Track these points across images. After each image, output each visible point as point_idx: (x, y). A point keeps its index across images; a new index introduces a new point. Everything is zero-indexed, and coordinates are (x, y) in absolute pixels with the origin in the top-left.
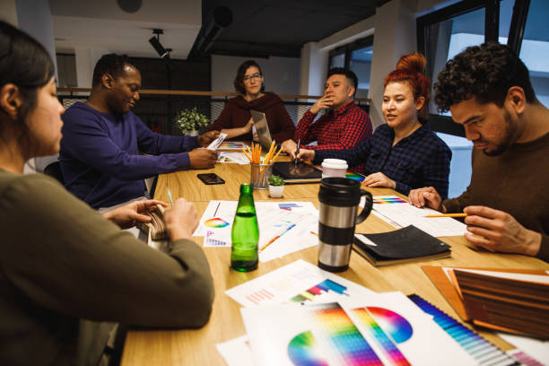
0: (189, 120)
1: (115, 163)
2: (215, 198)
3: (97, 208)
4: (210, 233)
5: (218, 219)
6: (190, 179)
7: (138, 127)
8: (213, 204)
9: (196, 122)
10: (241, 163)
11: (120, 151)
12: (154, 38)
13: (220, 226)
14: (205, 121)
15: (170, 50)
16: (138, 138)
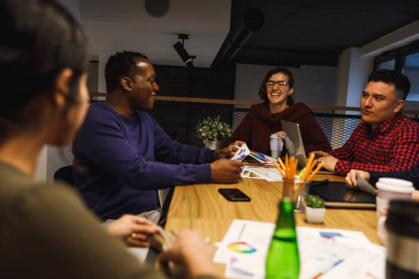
0: (211, 129)
1: (131, 168)
2: (239, 217)
3: (105, 219)
4: (234, 260)
5: (244, 243)
6: (210, 194)
7: (156, 133)
8: (237, 224)
9: (219, 132)
10: (269, 180)
11: (137, 156)
12: (179, 43)
13: (246, 252)
14: (229, 131)
15: (194, 57)
16: (155, 146)
